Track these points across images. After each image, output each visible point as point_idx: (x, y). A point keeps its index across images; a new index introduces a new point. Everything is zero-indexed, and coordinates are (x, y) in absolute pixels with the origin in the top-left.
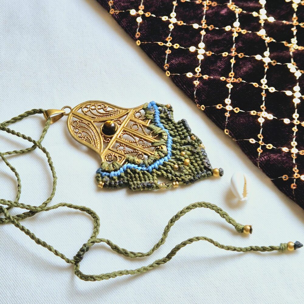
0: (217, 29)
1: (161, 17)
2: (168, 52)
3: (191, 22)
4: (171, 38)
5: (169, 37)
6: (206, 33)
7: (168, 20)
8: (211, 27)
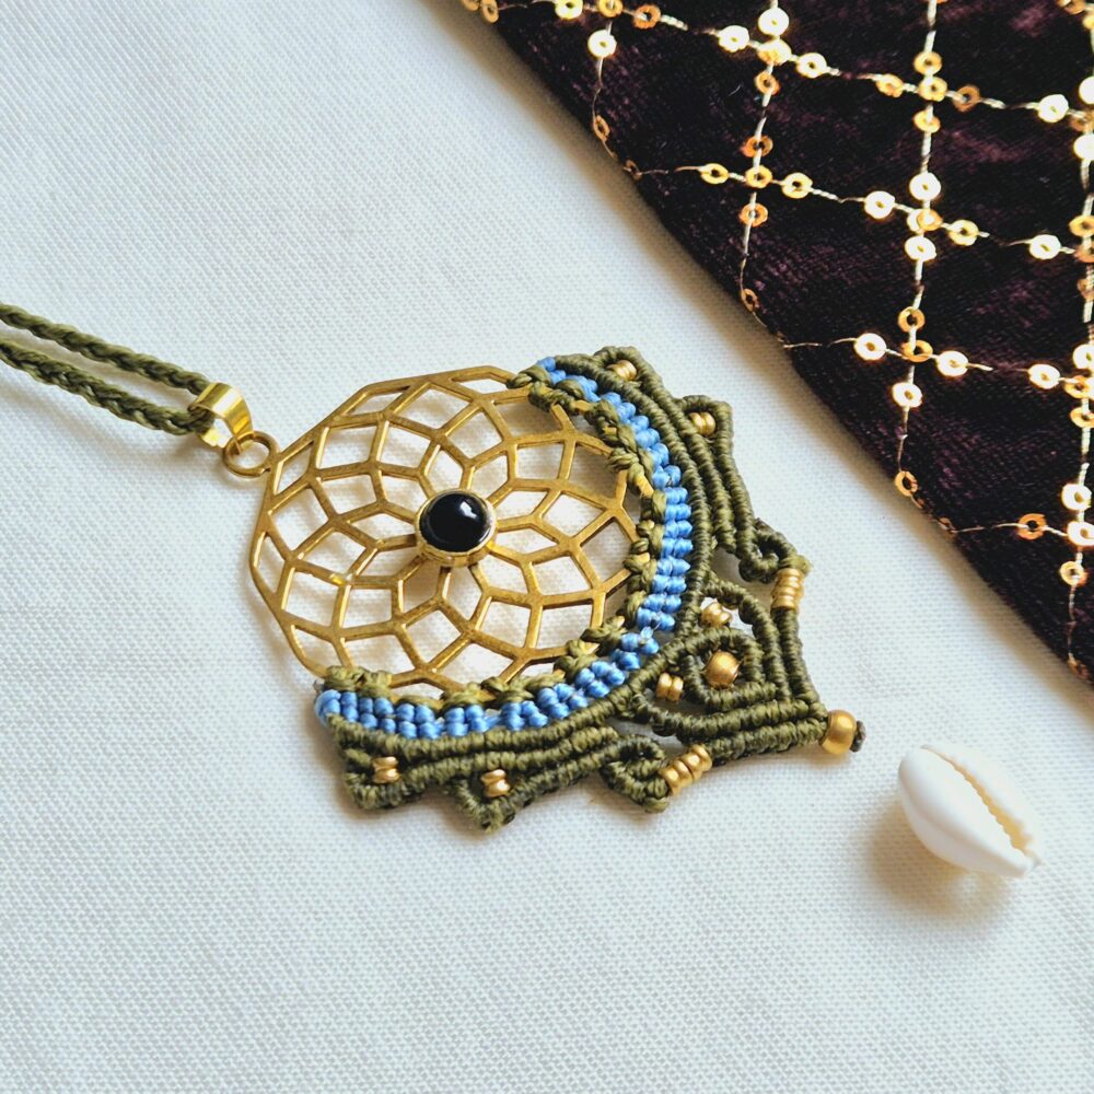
0: (997, 109)
1: (712, 32)
2: (753, 215)
3: (865, 65)
4: (770, 145)
5: (758, 137)
6: (943, 126)
7: (749, 50)
8: (967, 96)
